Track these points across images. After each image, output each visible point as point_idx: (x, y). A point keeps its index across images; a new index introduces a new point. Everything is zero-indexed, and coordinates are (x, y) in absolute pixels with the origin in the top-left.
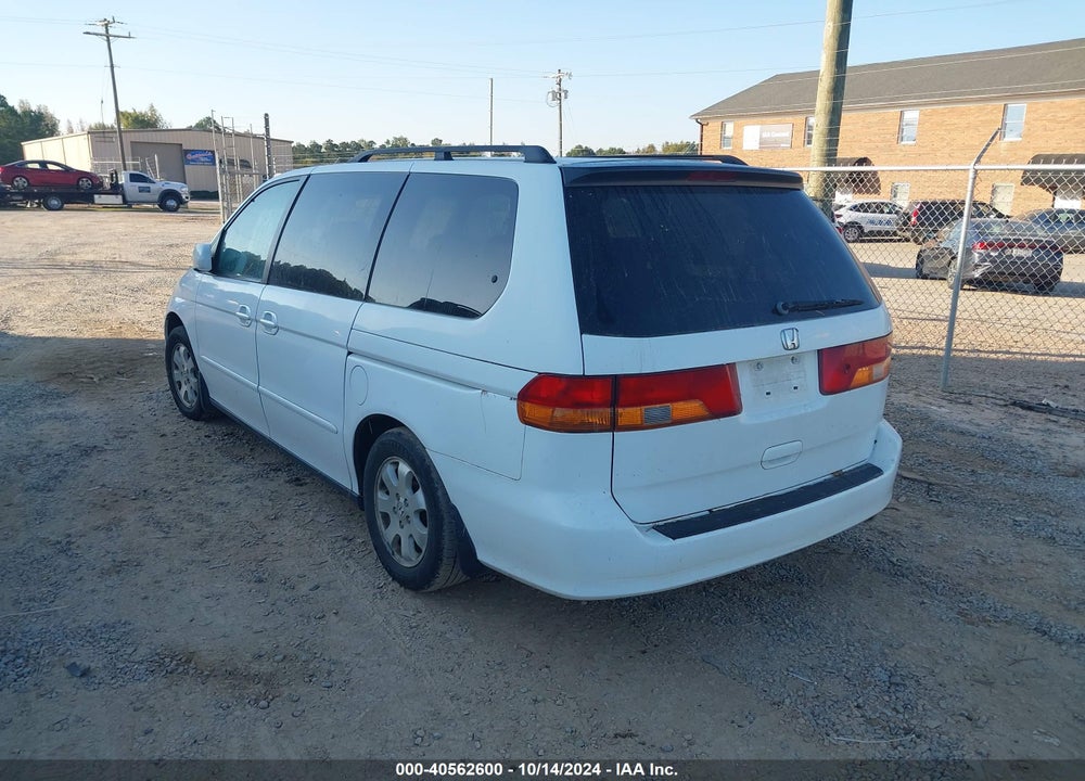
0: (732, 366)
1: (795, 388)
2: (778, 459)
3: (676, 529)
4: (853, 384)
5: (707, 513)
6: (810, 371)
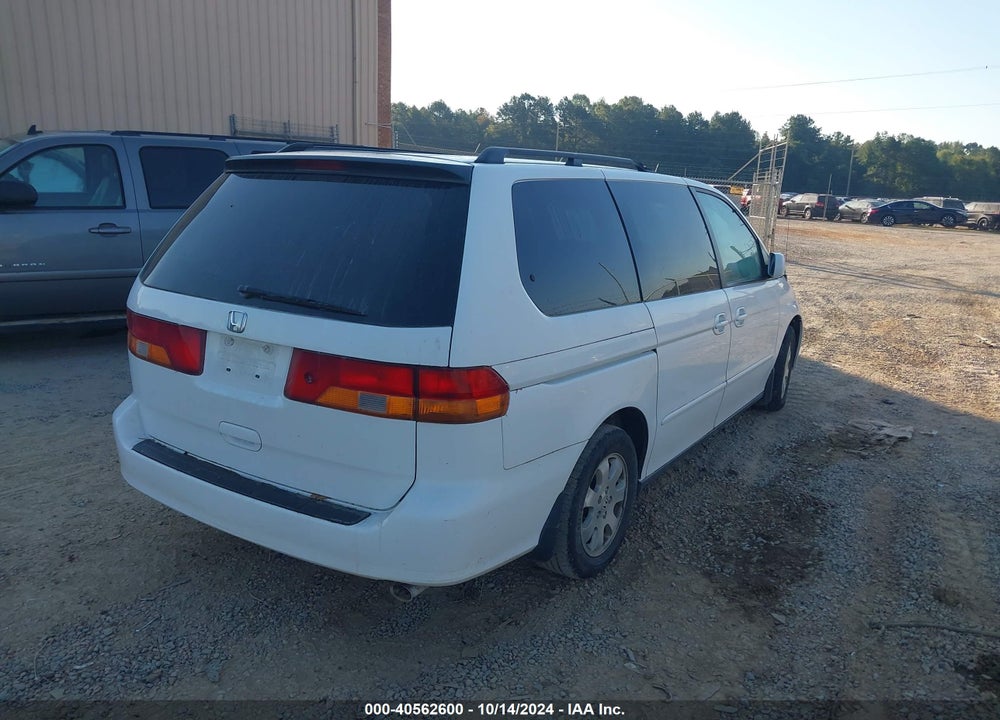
0: (201, 333)
1: (257, 376)
2: (245, 441)
4: (319, 401)
5: (184, 453)
6: (280, 368)
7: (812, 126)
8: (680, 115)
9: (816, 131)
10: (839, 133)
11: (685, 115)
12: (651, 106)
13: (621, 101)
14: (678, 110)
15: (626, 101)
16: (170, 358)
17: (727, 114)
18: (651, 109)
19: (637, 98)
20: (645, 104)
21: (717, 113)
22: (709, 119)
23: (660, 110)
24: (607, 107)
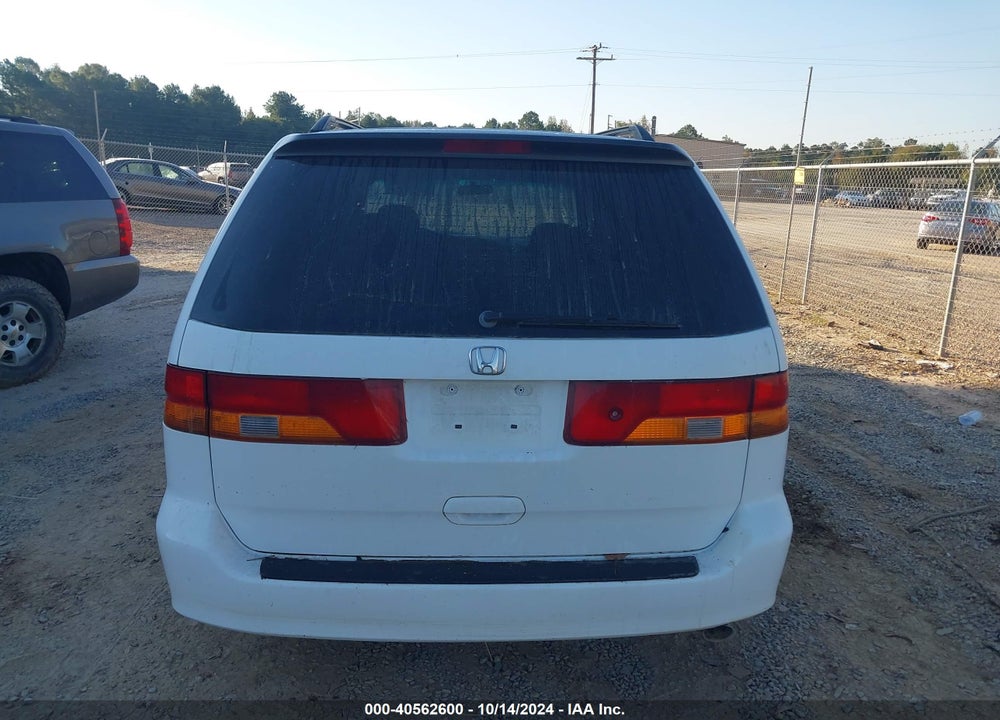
0: (396, 385)
1: (514, 427)
2: (486, 515)
3: (276, 567)
5: (355, 559)
6: (554, 412)
7: (295, 103)
8: (155, 87)
9: (299, 109)
10: (320, 111)
11: (161, 87)
12: (119, 76)
13: (82, 68)
14: (152, 81)
15: (87, 69)
16: (339, 430)
17: (207, 88)
18: (118, 80)
19: (100, 66)
20: (111, 72)
21: (196, 87)
22: (189, 93)
23: (129, 80)
24: (65, 75)
